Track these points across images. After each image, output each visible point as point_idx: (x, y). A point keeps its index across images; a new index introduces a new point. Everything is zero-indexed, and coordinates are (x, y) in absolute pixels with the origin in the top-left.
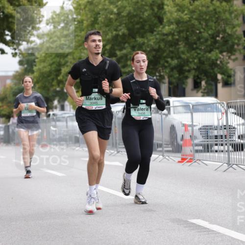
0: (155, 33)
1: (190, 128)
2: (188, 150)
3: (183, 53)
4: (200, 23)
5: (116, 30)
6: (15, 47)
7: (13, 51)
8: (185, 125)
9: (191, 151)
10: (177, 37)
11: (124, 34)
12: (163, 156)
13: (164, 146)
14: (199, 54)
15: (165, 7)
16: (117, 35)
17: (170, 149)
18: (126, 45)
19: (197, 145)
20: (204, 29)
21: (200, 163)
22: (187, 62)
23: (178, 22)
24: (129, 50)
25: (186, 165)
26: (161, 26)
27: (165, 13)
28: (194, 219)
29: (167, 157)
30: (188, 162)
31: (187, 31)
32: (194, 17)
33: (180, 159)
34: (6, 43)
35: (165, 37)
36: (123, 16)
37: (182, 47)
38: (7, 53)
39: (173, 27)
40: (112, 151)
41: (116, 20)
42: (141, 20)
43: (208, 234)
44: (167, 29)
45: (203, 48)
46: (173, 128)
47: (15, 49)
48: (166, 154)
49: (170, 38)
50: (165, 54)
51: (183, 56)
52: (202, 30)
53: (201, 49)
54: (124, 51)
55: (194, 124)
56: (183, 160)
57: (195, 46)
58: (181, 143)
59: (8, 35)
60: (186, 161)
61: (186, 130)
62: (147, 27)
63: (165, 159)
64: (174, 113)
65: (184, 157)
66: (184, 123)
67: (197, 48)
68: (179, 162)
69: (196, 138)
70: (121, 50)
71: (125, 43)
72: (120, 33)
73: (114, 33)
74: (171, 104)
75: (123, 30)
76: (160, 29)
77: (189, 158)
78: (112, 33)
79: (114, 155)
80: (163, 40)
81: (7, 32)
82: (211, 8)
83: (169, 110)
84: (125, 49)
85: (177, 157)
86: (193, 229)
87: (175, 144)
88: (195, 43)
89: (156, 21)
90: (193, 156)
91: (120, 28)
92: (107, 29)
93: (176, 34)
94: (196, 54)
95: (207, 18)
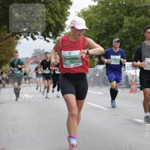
0: (119, 32)
1: (135, 77)
2: (134, 87)
3: (132, 42)
4: (140, 28)
5: (100, 31)
6: (54, 39)
7: (54, 41)
8: (132, 75)
9: (135, 87)
10: (129, 35)
11: (104, 33)
12: (122, 89)
13: (123, 85)
14: (139, 42)
15: (125, 20)
16: (101, 34)
17: (125, 86)
18: (105, 38)
19: (138, 84)
20: (142, 31)
21: (139, 93)
22: (133, 46)
23: (130, 28)
24: (106, 40)
25: (133, 94)
26: (122, 29)
27: (124, 23)
28: (137, 119)
29: (124, 90)
30: (134, 92)
31: (134, 32)
32: (137, 25)
33: (130, 91)
34: (50, 37)
35: (123, 34)
36: (104, 24)
37: (131, 39)
38: (50, 42)
39: (127, 30)
40: (98, 87)
41: (101, 26)
42: (112, 26)
43: (143, 126)
44: (124, 31)
45: (141, 39)
46: (127, 77)
47: (54, 40)
48: (123, 89)
49: (125, 35)
50: (124, 43)
51: (132, 43)
52: (141, 31)
53: (140, 40)
54: (104, 41)
55: (137, 75)
56: (131, 91)
57: (137, 38)
58: (130, 83)
59: (50, 34)
60: (132, 92)
61: (133, 77)
62: (115, 30)
63: (123, 91)
64: (127, 70)
65: (132, 90)
66: (132, 74)
67: (138, 39)
68: (130, 92)
69: (137, 81)
70: (102, 40)
71: (104, 37)
72: (102, 32)
73: (100, 32)
74: (126, 65)
75: (103, 31)
76: (121, 31)
77: (134, 90)
78: (98, 32)
79: (99, 89)
80: (123, 36)
81: (50, 33)
82: (145, 21)
83: (125, 68)
84: (104, 40)
85: (128, 90)
86: (136, 124)
87: (128, 84)
88: (138, 37)
89: (119, 27)
90: (136, 89)
91: (102, 30)
92: (96, 30)
93: (128, 33)
94: (137, 42)
95: (143, 25)
